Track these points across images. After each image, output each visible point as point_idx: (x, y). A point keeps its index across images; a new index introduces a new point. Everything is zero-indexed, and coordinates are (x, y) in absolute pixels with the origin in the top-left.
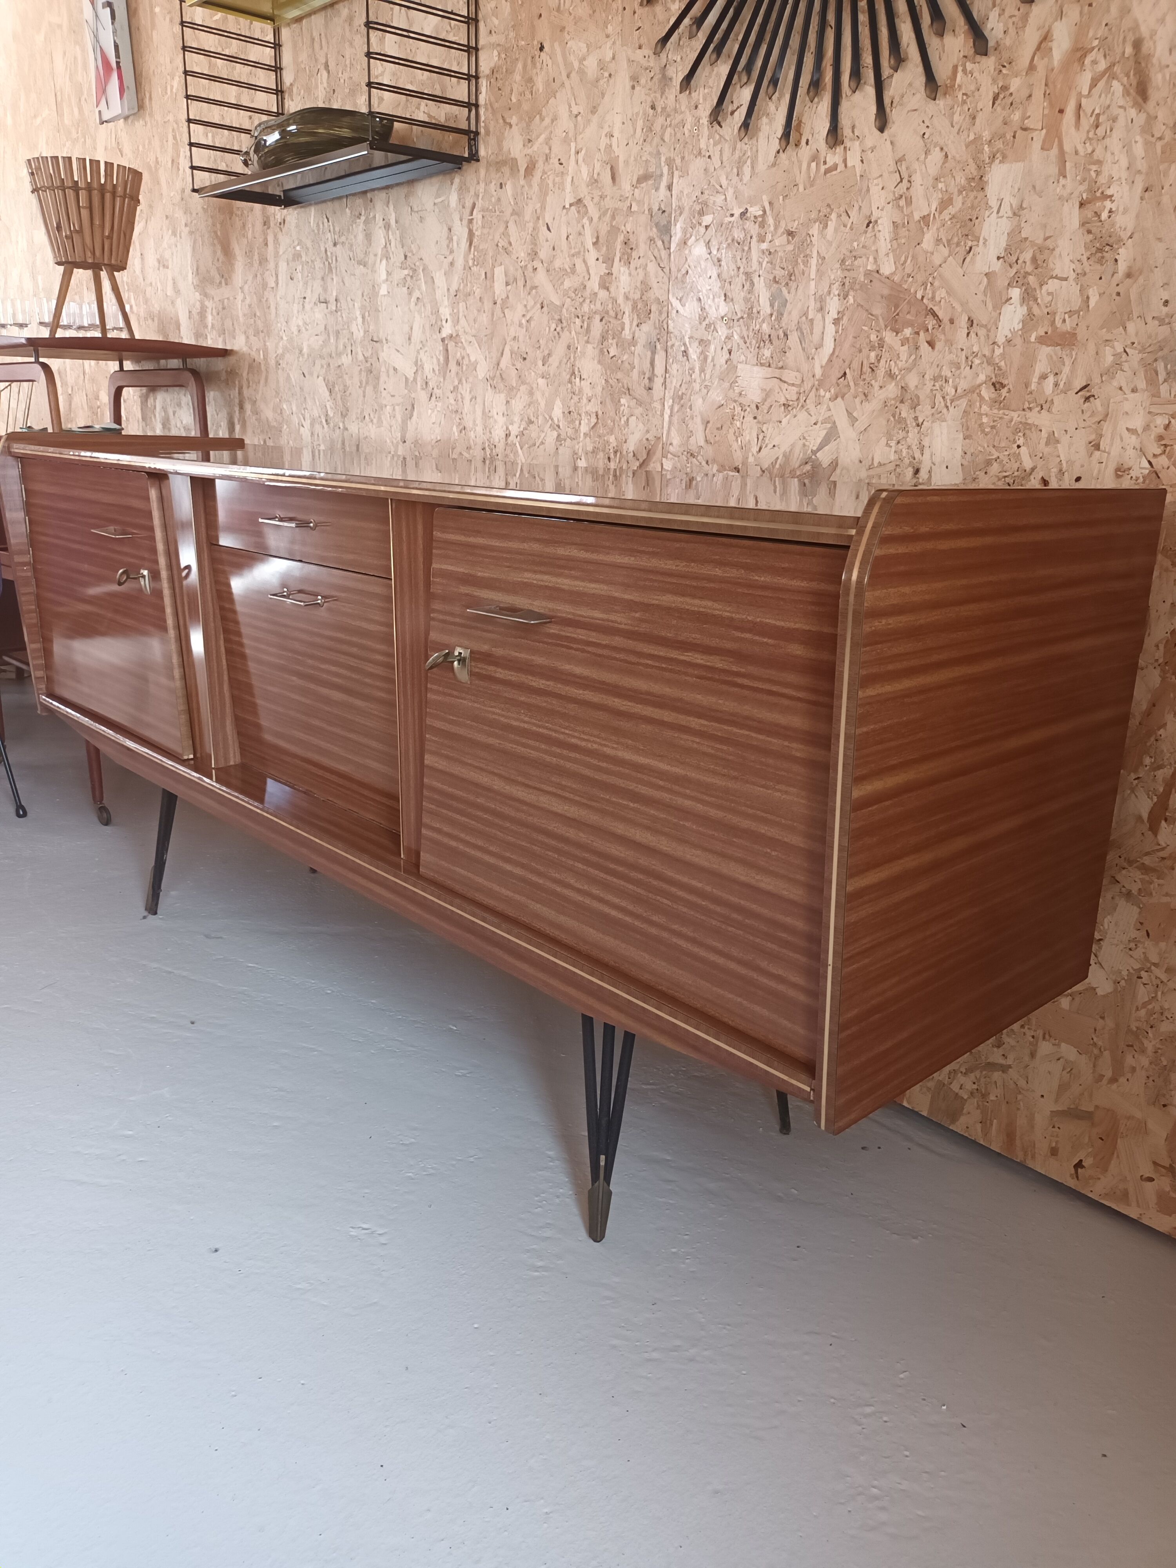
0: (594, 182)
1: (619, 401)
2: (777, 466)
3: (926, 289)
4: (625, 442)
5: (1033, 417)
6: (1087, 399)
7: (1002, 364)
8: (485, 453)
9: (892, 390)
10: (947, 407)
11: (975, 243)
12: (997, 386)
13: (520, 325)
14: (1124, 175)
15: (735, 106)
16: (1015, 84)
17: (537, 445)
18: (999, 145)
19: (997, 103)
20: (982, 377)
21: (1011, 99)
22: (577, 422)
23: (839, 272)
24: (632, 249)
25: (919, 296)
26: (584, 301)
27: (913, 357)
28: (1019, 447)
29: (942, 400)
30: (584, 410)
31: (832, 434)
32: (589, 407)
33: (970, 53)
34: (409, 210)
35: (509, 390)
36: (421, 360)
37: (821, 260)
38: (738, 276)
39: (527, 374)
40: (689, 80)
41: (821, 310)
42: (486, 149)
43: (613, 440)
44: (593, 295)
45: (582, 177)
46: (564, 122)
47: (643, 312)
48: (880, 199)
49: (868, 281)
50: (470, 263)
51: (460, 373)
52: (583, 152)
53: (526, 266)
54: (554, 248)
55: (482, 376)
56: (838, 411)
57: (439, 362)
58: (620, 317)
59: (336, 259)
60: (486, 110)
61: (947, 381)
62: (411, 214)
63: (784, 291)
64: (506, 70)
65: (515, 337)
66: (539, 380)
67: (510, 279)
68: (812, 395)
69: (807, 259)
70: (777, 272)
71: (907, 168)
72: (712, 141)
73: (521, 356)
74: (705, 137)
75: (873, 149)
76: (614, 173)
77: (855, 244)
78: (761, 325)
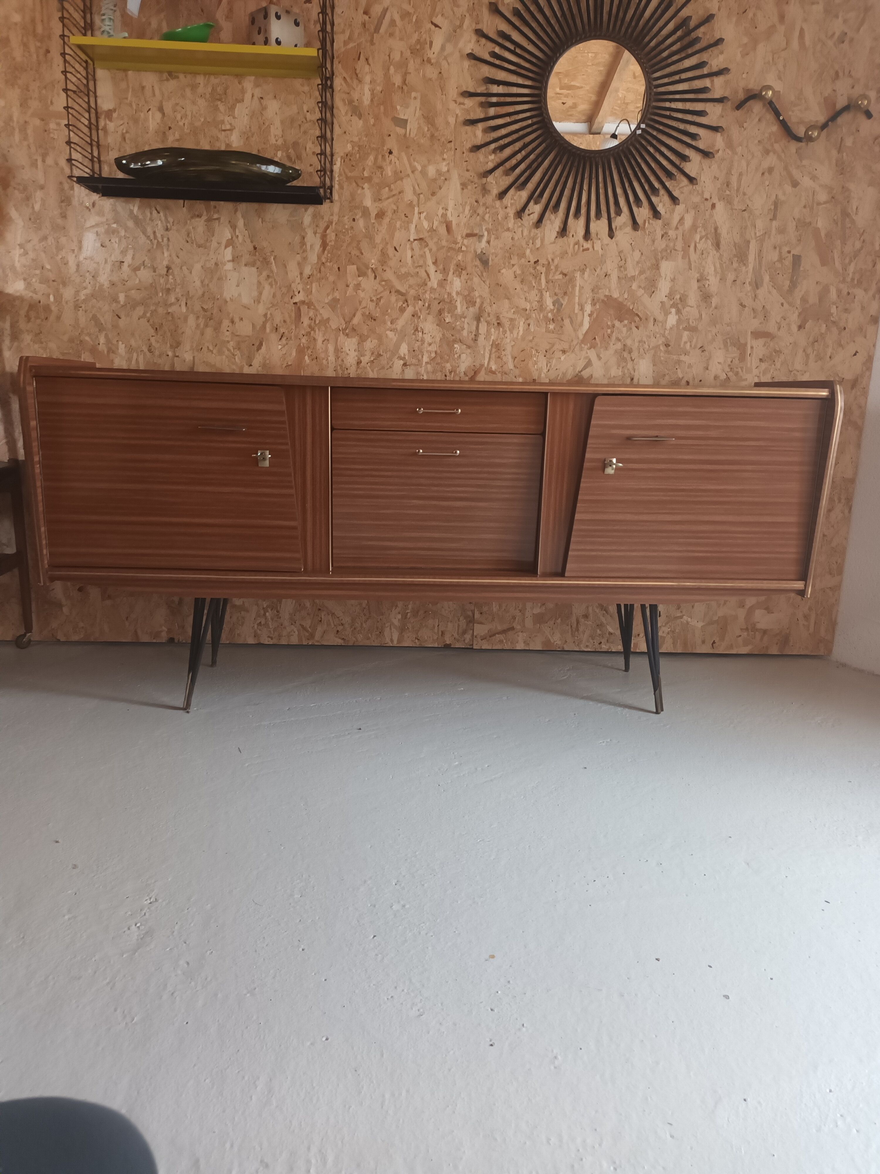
0: (432, 230)
1: (453, 346)
2: (559, 378)
3: (634, 305)
4: (458, 367)
5: (683, 358)
6: (703, 351)
7: (669, 337)
9: (619, 346)
10: (645, 353)
11: (656, 290)
12: (667, 345)
13: (372, 301)
14: (713, 273)
15: (531, 212)
16: (672, 233)
17: (386, 368)
18: (664, 254)
19: (663, 238)
20: (660, 342)
21: (669, 238)
22: (420, 356)
23: (591, 294)
24: (462, 269)
25: (631, 308)
26: (426, 292)
27: (629, 333)
28: (677, 369)
29: (643, 350)
30: (425, 349)
31: (589, 364)
32: (429, 348)
33: (651, 217)
34: (260, 220)
35: (360, 337)
36: (271, 314)
37: (581, 288)
38: (534, 290)
39: (377, 328)
40: (502, 195)
41: (582, 309)
42: (339, 197)
43: (448, 366)
44: (432, 290)
45: (424, 227)
46: (409, 195)
47: (470, 301)
48: (611, 266)
49: (606, 299)
50: (324, 260)
51: (313, 324)
52: (425, 214)
53: (376, 268)
54: (400, 261)
55: (334, 326)
56: (592, 354)
57: (290, 317)
58: (453, 302)
59: (168, 239)
60: (340, 175)
61: (645, 343)
62: (262, 223)
63: (561, 299)
64: (360, 157)
65: (366, 307)
66: (388, 332)
67: (361, 273)
68: (577, 347)
69: (574, 287)
70: (557, 290)
71: (624, 256)
72: (516, 225)
73: (372, 318)
74: (511, 223)
75: (607, 245)
76: (449, 229)
77: (599, 283)
78: (547, 313)
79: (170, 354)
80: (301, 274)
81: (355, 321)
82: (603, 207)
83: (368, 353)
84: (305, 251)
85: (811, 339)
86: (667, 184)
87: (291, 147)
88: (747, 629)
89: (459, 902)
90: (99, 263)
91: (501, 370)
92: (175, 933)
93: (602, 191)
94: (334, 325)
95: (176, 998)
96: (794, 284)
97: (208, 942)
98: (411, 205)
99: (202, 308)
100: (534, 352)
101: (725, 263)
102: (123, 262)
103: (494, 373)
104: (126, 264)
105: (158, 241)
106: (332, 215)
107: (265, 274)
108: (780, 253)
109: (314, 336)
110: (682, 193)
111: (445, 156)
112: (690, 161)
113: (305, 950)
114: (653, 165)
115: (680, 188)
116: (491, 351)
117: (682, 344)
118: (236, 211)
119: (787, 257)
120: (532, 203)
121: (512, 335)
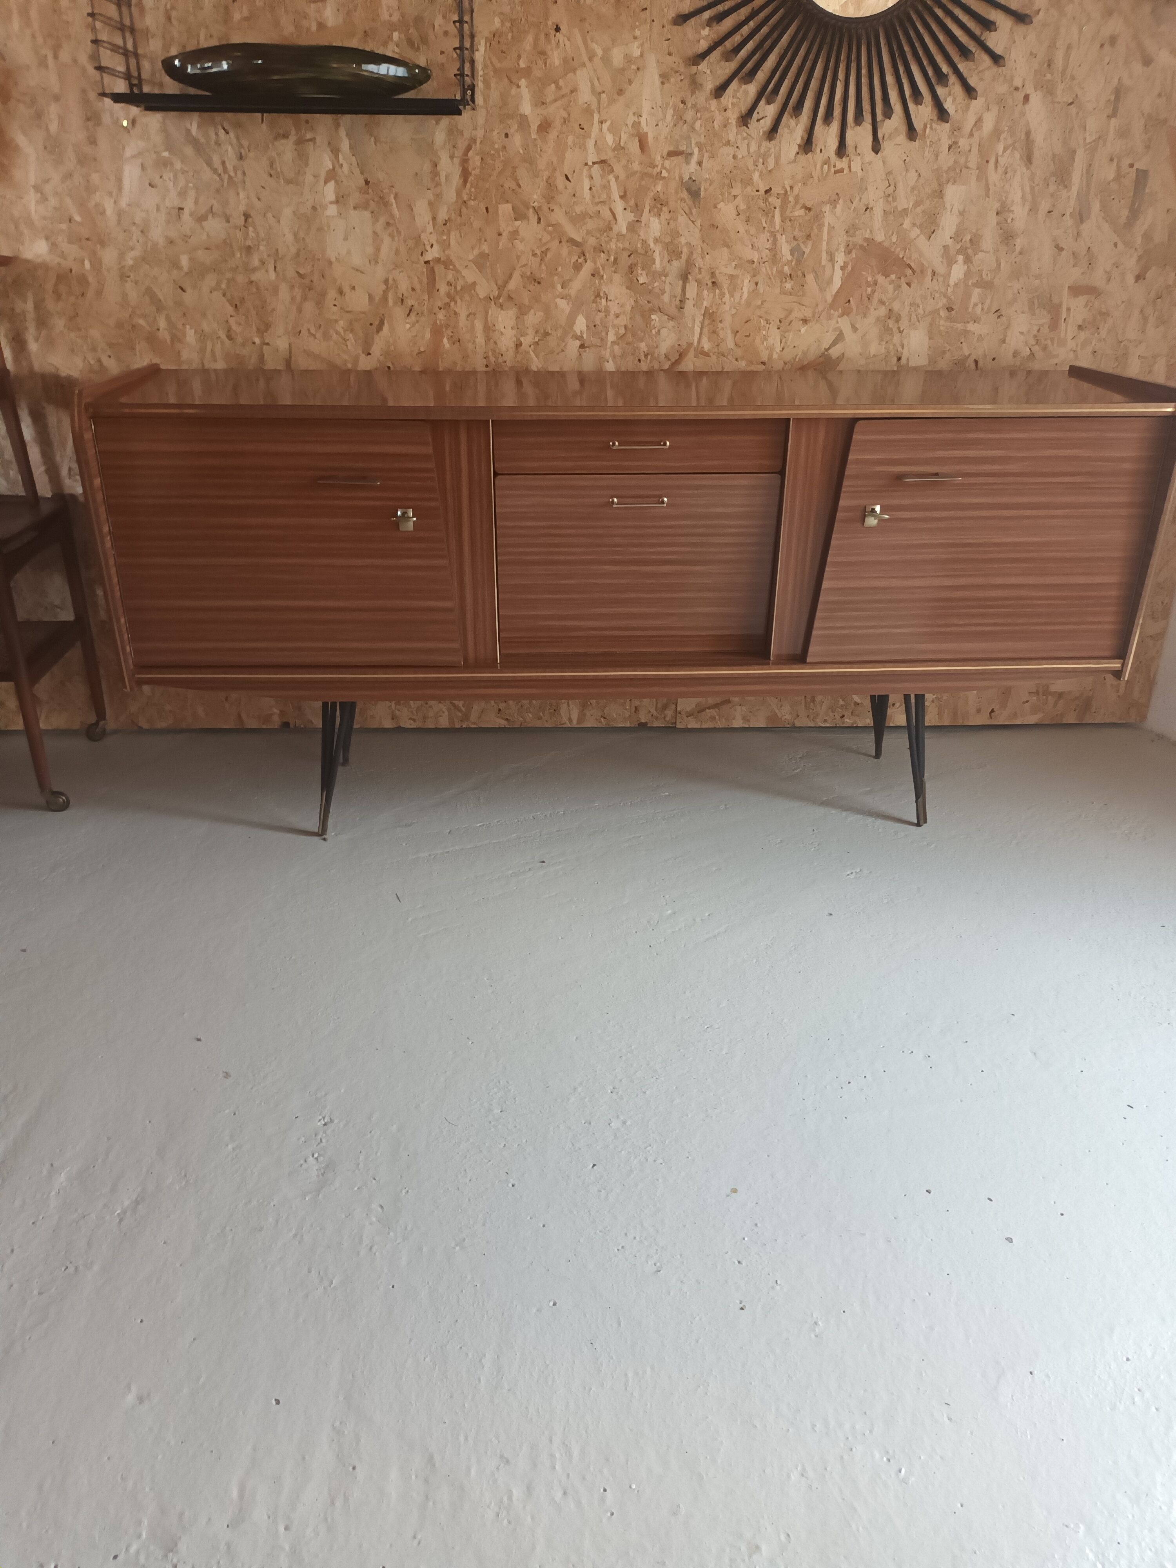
0: (619, 148)
1: (650, 317)
2: (797, 360)
3: (905, 252)
4: (657, 347)
5: (971, 327)
6: (999, 317)
7: (952, 297)
8: (488, 360)
9: (882, 311)
10: (919, 321)
11: (937, 228)
12: (950, 309)
13: (534, 255)
14: (1020, 201)
15: (761, 116)
16: (963, 142)
17: (556, 352)
18: (952, 174)
19: (951, 151)
20: (940, 305)
21: (959, 150)
22: (604, 334)
23: (845, 237)
24: (662, 204)
25: (901, 256)
26: (611, 240)
27: (897, 292)
28: (962, 343)
29: (915, 317)
30: (611, 323)
31: (840, 338)
32: (617, 322)
33: (935, 118)
34: (372, 139)
35: (520, 308)
36: (394, 280)
37: (831, 228)
38: (764, 233)
39: (542, 295)
40: (720, 91)
41: (832, 259)
42: (485, 101)
43: (643, 346)
44: (620, 236)
45: (608, 145)
46: (585, 96)
47: (674, 251)
48: (874, 195)
49: (865, 244)
50: (465, 198)
51: (452, 292)
52: (608, 123)
53: (540, 207)
54: (574, 195)
55: (482, 295)
56: (844, 324)
57: (421, 282)
58: (650, 253)
59: (244, 173)
60: (485, 67)
61: (918, 306)
62: (375, 144)
63: (802, 246)
64: (513, 38)
65: (527, 264)
66: (558, 300)
67: (519, 215)
68: (824, 314)
69: (820, 227)
70: (797, 233)
71: (894, 179)
72: (739, 136)
73: (535, 280)
74: (732, 133)
75: (870, 163)
76: (643, 145)
77: (857, 221)
78: (783, 267)
79: (257, 340)
80: (434, 219)
81: (512, 285)
82: (866, 106)
83: (531, 332)
84: (438, 184)
85: (1153, 295)
86: (961, 66)
87: (412, 24)
88: (1037, 693)
89: (689, 1116)
90: (147, 211)
91: (716, 350)
92: (361, 1166)
93: (864, 80)
94: (482, 291)
95: (375, 1254)
96: (1134, 213)
97: (401, 1177)
98: (588, 111)
99: (298, 273)
100: (763, 322)
101: (1038, 185)
102: (182, 209)
103: (706, 354)
104: (186, 212)
105: (229, 176)
106: (475, 129)
107: (382, 220)
108: (1119, 167)
109: (455, 309)
110: (981, 79)
111: (637, 33)
112: (996, 30)
113: (516, 1186)
114: (941, 37)
115: (980, 72)
116: (702, 323)
117: (971, 306)
118: (337, 126)
119: (1128, 173)
120: (763, 102)
121: (732, 299)
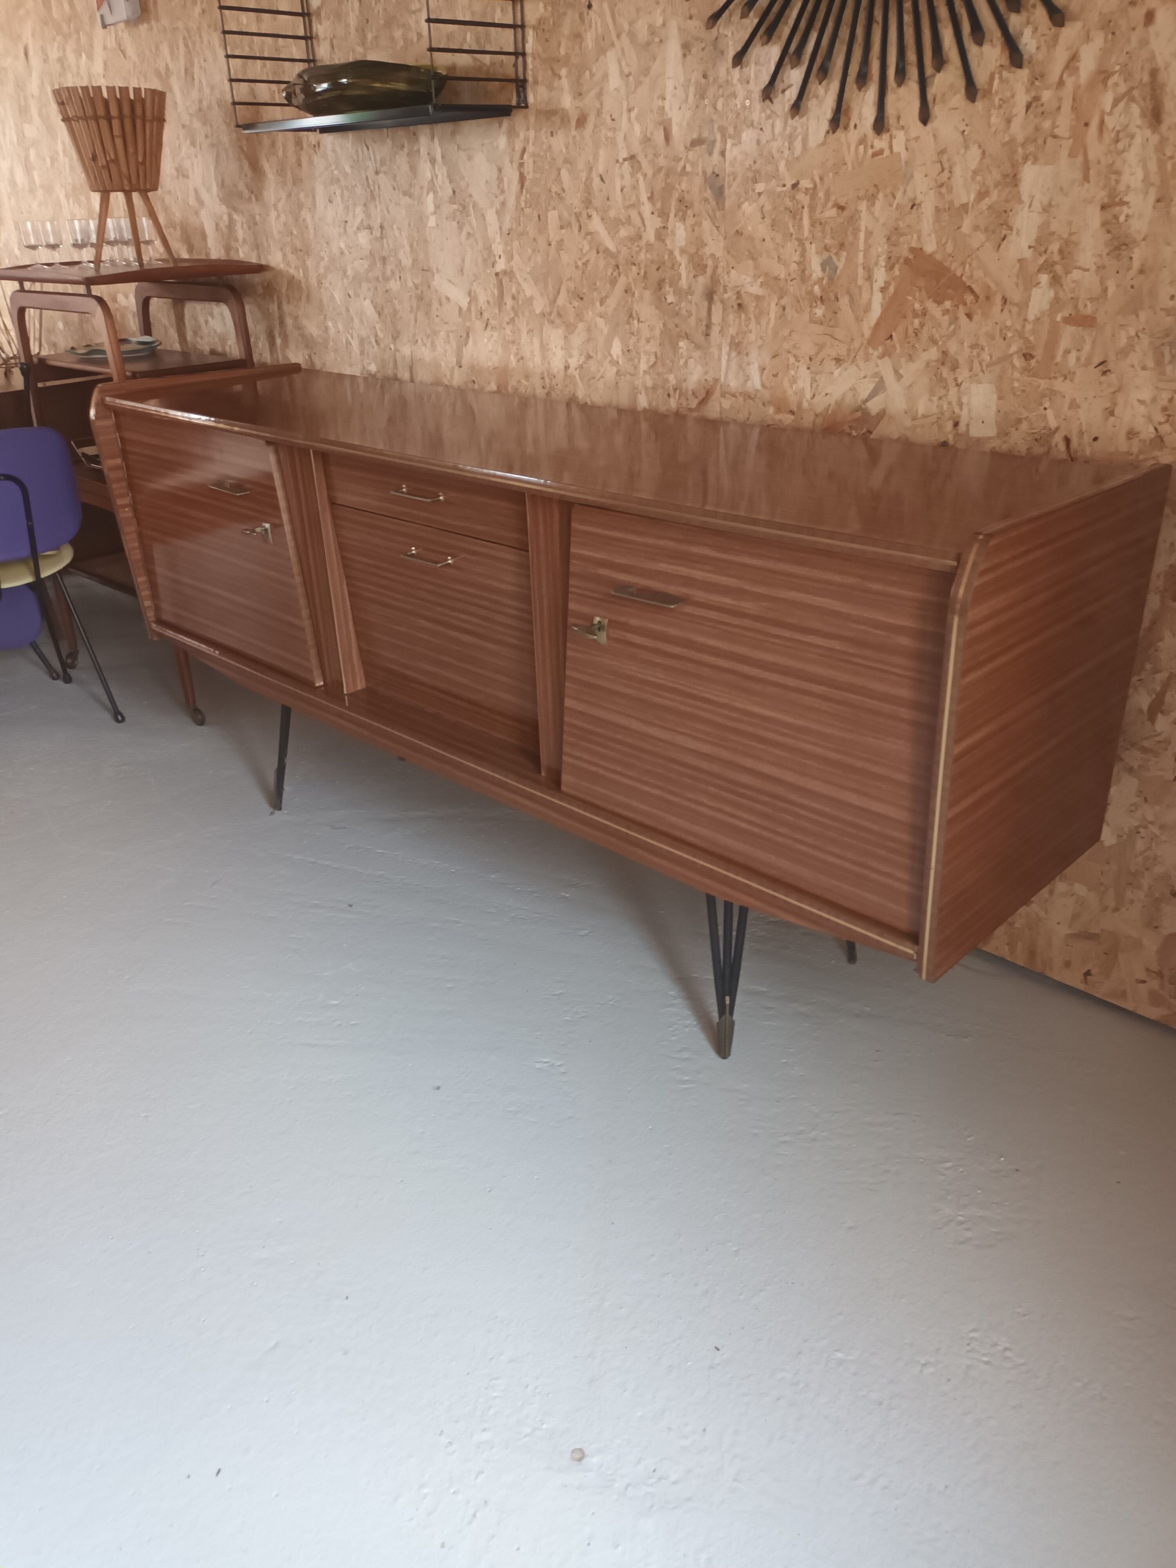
0: (647, 140)
1: (677, 344)
2: (830, 412)
3: (964, 268)
4: (685, 381)
5: (1059, 385)
6: (1104, 373)
7: (1032, 338)
8: (544, 382)
9: (933, 353)
10: (983, 372)
11: (1009, 232)
12: (1028, 356)
13: (577, 267)
14: (1140, 185)
15: (785, 85)
16: (1046, 95)
17: (597, 378)
18: (1031, 148)
19: (1030, 110)
20: (1014, 349)
21: (1042, 109)
22: (636, 360)
23: (886, 247)
24: (686, 207)
25: (959, 274)
26: (640, 250)
27: (953, 327)
29: (979, 366)
30: (643, 350)
31: (880, 387)
32: (648, 347)
34: (456, 147)
35: (567, 326)
36: (475, 292)
37: (869, 234)
38: (791, 241)
39: (585, 313)
41: (869, 278)
42: (534, 98)
43: (672, 379)
44: (649, 245)
45: (636, 137)
46: (614, 81)
47: (699, 265)
48: (923, 185)
49: (911, 257)
50: (523, 204)
51: (516, 306)
52: (636, 111)
53: (580, 213)
54: (608, 198)
55: (538, 311)
56: (886, 368)
57: (493, 295)
58: (676, 267)
59: (379, 187)
60: (533, 58)
61: (983, 349)
62: (458, 152)
63: (834, 258)
64: (554, 23)
65: (571, 278)
66: (597, 319)
67: (564, 223)
68: (861, 353)
69: (856, 231)
70: (828, 241)
71: (949, 160)
72: (763, 115)
73: (578, 296)
74: (757, 111)
75: (917, 139)
76: (667, 135)
77: (900, 223)
78: (813, 286)
79: (392, 346)
80: (501, 228)
81: (561, 300)
82: (911, 56)
83: (575, 353)
84: (503, 192)
91: (743, 390)
94: (537, 307)
99: (414, 283)
100: (792, 360)
102: (347, 222)
103: (733, 395)
105: (371, 190)
106: (528, 129)
107: (465, 231)
109: (518, 324)
116: (729, 355)
117: (1060, 353)
118: (433, 138)
121: (758, 326)
